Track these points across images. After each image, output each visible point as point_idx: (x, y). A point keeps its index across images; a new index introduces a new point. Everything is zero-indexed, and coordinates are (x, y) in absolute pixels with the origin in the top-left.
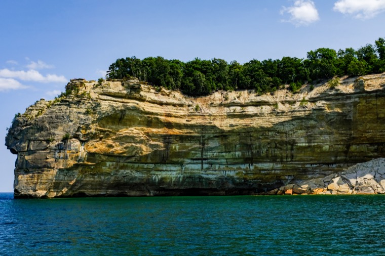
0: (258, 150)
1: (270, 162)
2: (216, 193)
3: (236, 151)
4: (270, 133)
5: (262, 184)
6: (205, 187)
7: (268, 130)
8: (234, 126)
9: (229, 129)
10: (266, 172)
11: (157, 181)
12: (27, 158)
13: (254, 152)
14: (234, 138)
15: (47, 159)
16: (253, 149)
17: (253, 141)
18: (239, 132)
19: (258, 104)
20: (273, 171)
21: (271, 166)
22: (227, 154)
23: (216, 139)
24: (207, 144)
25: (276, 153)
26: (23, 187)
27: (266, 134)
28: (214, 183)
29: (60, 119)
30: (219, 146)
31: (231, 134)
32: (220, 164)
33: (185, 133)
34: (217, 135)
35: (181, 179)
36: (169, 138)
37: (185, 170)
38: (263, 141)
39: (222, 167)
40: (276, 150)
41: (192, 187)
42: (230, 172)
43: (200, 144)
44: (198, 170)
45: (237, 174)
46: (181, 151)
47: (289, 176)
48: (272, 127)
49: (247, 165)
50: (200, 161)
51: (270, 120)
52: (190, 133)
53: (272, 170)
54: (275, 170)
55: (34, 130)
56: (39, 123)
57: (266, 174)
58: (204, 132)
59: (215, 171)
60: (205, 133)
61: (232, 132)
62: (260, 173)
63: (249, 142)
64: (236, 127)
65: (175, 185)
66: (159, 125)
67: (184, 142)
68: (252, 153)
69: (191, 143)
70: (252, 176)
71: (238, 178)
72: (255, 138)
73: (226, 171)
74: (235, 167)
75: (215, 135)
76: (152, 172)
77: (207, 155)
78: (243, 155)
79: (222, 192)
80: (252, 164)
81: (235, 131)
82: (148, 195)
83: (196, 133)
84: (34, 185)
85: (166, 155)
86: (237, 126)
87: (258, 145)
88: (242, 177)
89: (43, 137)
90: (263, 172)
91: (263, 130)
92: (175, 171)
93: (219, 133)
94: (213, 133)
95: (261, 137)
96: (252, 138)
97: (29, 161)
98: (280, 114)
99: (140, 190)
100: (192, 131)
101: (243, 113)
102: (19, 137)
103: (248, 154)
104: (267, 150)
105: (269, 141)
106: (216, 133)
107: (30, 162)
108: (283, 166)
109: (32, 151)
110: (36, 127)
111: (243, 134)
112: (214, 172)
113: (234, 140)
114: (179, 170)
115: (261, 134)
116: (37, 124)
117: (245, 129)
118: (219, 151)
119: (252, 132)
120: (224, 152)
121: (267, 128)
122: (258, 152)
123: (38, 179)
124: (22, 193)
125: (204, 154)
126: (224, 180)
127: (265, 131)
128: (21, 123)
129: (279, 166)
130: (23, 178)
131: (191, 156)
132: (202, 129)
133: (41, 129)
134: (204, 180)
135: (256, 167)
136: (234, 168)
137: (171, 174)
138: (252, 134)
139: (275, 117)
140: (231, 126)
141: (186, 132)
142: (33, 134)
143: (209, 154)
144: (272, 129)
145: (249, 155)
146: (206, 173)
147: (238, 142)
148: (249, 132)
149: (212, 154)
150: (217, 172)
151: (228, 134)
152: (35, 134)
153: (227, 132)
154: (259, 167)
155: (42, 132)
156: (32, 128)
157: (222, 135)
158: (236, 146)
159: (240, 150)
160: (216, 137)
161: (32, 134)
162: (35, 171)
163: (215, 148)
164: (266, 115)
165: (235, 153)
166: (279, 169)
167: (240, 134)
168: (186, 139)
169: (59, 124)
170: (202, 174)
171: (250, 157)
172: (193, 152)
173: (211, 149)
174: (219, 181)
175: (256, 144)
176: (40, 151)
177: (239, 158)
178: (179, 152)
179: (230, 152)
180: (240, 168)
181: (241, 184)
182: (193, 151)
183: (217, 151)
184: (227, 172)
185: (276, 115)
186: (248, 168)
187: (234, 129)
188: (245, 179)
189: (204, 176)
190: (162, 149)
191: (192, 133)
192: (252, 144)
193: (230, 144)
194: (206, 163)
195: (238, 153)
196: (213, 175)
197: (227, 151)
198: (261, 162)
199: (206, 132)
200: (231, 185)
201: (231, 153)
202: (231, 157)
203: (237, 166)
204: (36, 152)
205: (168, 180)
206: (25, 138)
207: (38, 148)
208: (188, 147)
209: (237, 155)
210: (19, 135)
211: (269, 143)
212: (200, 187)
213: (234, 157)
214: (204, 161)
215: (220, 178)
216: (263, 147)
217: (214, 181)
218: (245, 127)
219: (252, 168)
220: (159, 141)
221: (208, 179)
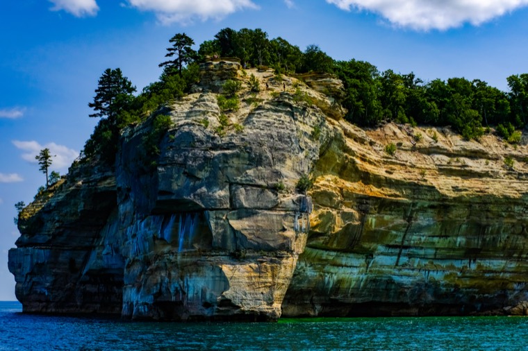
0: (494, 236)
1: (503, 258)
2: (405, 311)
3: (457, 236)
4: (516, 209)
5: (477, 296)
6: (391, 300)
7: (515, 202)
8: (461, 190)
9: (453, 195)
10: (491, 275)
11: (331, 286)
12: (236, 224)
13: (488, 239)
14: (461, 212)
15: (284, 230)
16: (487, 234)
17: (490, 220)
18: (470, 202)
19: (473, 154)
20: (502, 274)
21: (503, 265)
22: (442, 239)
23: (430, 210)
24: (416, 220)
25: (518, 242)
26: (245, 294)
27: (511, 208)
28: (408, 292)
29: (286, 143)
30: (434, 224)
31: (456, 204)
32: (424, 257)
33: (389, 196)
34: (435, 203)
35: (362, 284)
36: (367, 203)
37: (372, 267)
38: (506, 221)
39: (424, 262)
40: (520, 237)
41: (371, 299)
42: (435, 273)
43: (404, 219)
44: (389, 266)
45: (446, 277)
46: (377, 228)
47: (519, 283)
48: (520, 199)
49: (466, 262)
50: (397, 251)
51: (512, 185)
52: (396, 196)
53: (500, 272)
54: (505, 272)
55: (241, 161)
56: (254, 147)
57: (489, 279)
58: (415, 196)
59: (413, 270)
60: (418, 199)
61: (458, 200)
62: (482, 278)
63: (484, 221)
64: (464, 193)
65: (352, 295)
66: (353, 175)
67: (382, 212)
68: (484, 240)
69: (391, 214)
70: (468, 283)
71: (446, 285)
72: (494, 214)
73: (429, 271)
74: (444, 264)
75: (432, 203)
76: (327, 268)
77: (411, 240)
78: (468, 243)
79: (415, 311)
80: (474, 261)
81: (463, 199)
82: (312, 313)
83: (404, 196)
84: (268, 290)
85: (358, 236)
86: (466, 190)
87: (497, 226)
88: (453, 284)
89: (263, 178)
90: (487, 275)
91: (508, 201)
92: (356, 267)
93: (439, 200)
94: (429, 200)
95: (504, 214)
96: (490, 215)
97: (245, 232)
98: (524, 177)
99: (301, 305)
100: (398, 193)
101: (466, 168)
102: (202, 174)
103: (476, 241)
104: (508, 237)
105: (514, 221)
106: (433, 200)
107: (249, 237)
108: (519, 266)
109: (246, 208)
110: (246, 155)
111: (477, 206)
112: (411, 272)
113: (459, 216)
114: (363, 266)
115: (504, 208)
116: (251, 149)
117: (481, 197)
118: (430, 233)
119: (491, 203)
120: (437, 236)
121: (515, 199)
122: (494, 239)
123: (273, 276)
124: (246, 308)
125: (407, 237)
126: (423, 288)
127: (510, 203)
128: (200, 141)
129: (513, 265)
130: (237, 273)
131: (388, 241)
132: (414, 191)
133: (257, 161)
134: (393, 287)
135: (480, 266)
136: (442, 265)
137: (351, 273)
138: (490, 207)
139: (515, 180)
140: (455, 189)
141: (389, 193)
142: (240, 171)
143: (414, 237)
144: (520, 201)
145: (478, 244)
146: (401, 272)
147: (465, 219)
148: (485, 203)
149: (418, 238)
150: (415, 272)
151: (453, 204)
152: (244, 170)
153: (451, 201)
154: (485, 266)
155: (260, 168)
156: (238, 156)
157: (442, 205)
158: (461, 226)
159: (464, 235)
160: (432, 207)
161: (238, 169)
162: (262, 256)
163: (428, 227)
164: (502, 175)
165: (455, 238)
166: (510, 270)
167: (470, 206)
168: (386, 207)
169: (286, 154)
170: (394, 275)
171: (479, 247)
172: (394, 232)
173: (420, 229)
174: (416, 290)
175: (494, 225)
176: (266, 212)
177: (460, 248)
178: (375, 231)
179: (446, 237)
180: (452, 267)
181: (446, 295)
182: (394, 230)
183: (426, 233)
184: (431, 273)
185: (518, 178)
186: (466, 267)
187: (462, 196)
188: (456, 286)
189: (396, 279)
190: (357, 223)
191: (399, 196)
192: (488, 225)
193: (452, 222)
194: (405, 255)
195: (460, 240)
196: (407, 279)
197: (443, 234)
198: (490, 257)
199: (420, 197)
200: (430, 298)
201: (449, 239)
202: (446, 246)
203: (448, 263)
204: (256, 213)
205: (345, 286)
206: (222, 179)
207: (259, 204)
208: (387, 222)
209: (458, 243)
210: (201, 168)
211: (513, 225)
212: (383, 300)
213: (451, 245)
214: (403, 251)
215: (418, 285)
216: (504, 231)
217: (408, 288)
218: (480, 194)
219: (474, 267)
220: (352, 208)
221: (400, 285)
